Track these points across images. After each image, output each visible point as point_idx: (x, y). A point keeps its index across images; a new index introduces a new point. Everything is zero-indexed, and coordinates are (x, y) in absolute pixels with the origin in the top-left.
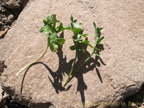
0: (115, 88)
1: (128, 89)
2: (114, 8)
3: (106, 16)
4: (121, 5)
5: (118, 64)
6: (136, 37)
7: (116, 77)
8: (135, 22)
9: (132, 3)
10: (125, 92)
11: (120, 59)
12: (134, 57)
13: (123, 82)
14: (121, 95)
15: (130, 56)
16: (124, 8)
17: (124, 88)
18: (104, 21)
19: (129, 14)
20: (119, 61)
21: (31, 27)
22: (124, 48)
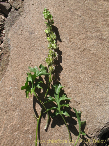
0: (92, 134)
1: (102, 131)
2: (73, 66)
3: (68, 76)
4: (78, 60)
5: (89, 114)
6: (98, 86)
7: (90, 125)
8: (94, 73)
9: (87, 55)
10: (100, 134)
11: (90, 110)
12: (100, 104)
13: (97, 127)
14: (98, 137)
15: (97, 104)
16: (82, 63)
17: (98, 131)
18: (67, 81)
19: (87, 67)
20: (89, 112)
21: (7, 106)
22: (91, 99)
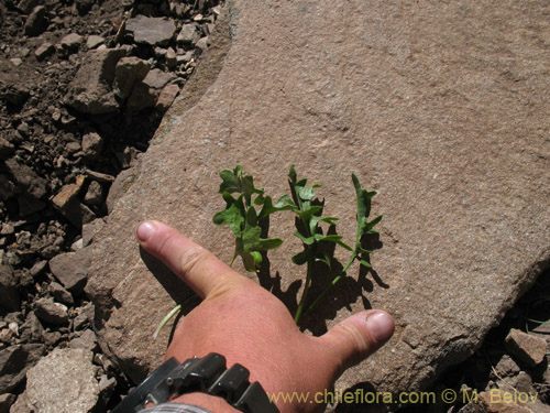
0: (414, 348)
1: (447, 348)
2: (404, 129)
3: (383, 152)
4: (423, 117)
5: (419, 283)
6: (466, 206)
7: (415, 317)
8: (462, 165)
9: (454, 110)
10: (441, 357)
11: (424, 269)
12: (461, 261)
13: (434, 330)
14: (432, 364)
15: (450, 259)
16: (432, 128)
17: (436, 345)
18: (378, 167)
19: (446, 143)
20: (421, 275)
21: (180, 190)
22: (436, 238)
